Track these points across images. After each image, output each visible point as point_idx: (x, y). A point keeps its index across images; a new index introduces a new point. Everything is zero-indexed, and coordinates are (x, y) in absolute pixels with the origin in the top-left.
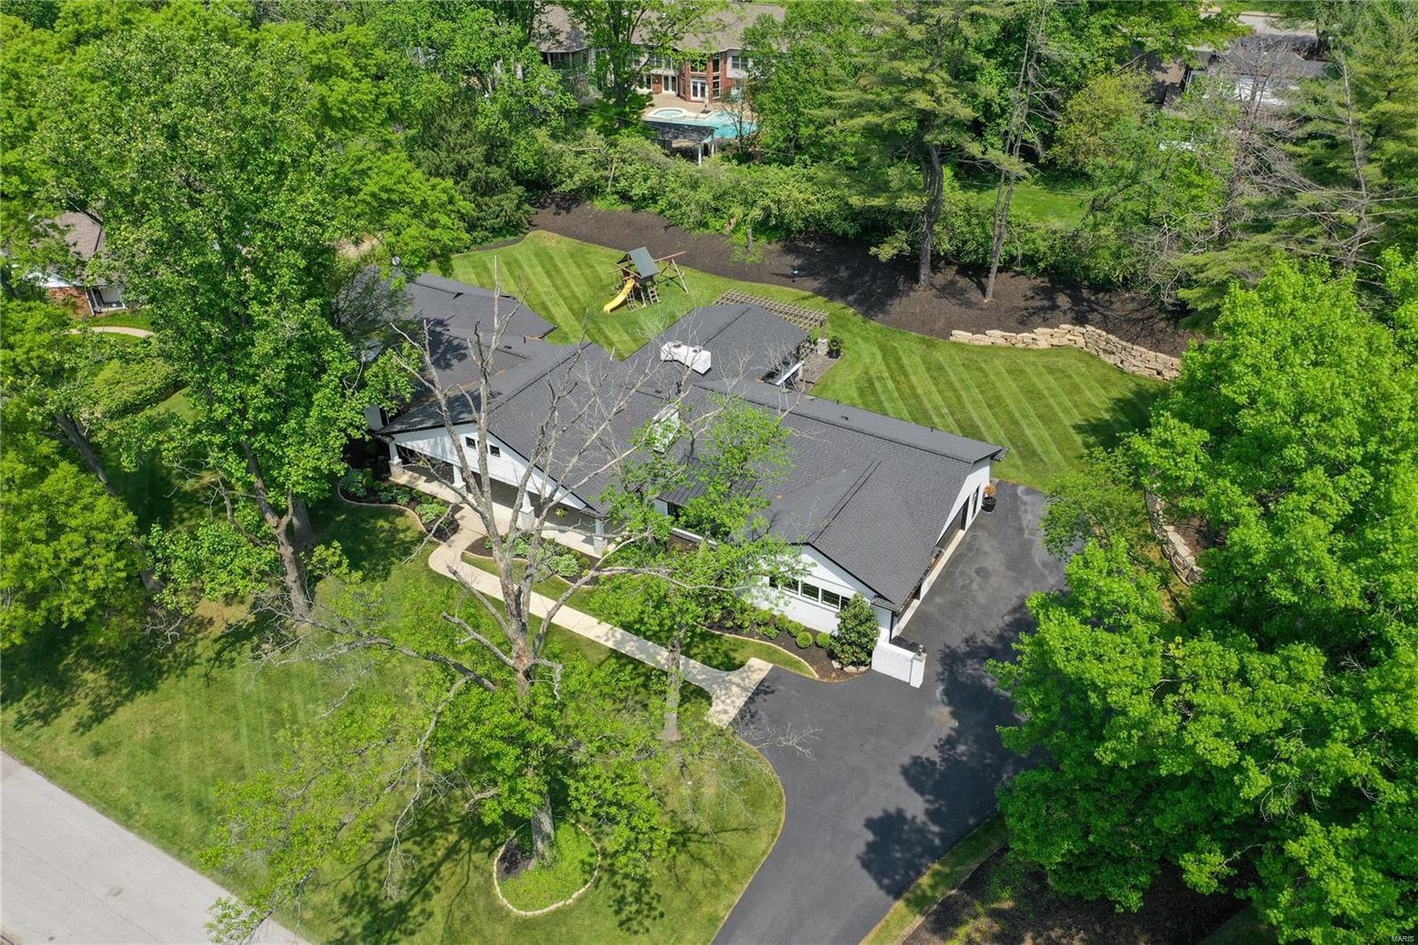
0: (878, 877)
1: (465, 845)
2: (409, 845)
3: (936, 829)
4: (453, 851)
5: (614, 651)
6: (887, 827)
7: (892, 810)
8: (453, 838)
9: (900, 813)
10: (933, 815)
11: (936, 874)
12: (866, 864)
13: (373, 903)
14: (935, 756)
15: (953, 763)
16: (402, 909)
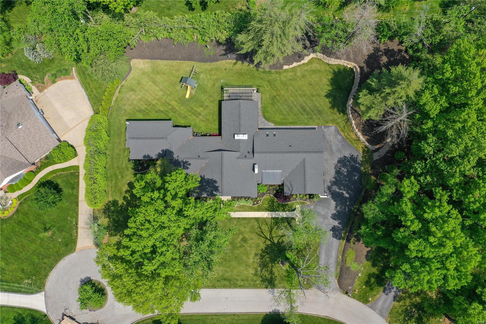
0: (336, 238)
1: (273, 264)
2: (264, 269)
3: (340, 226)
4: (272, 267)
5: (272, 218)
6: (334, 229)
7: (332, 226)
8: (271, 264)
9: (334, 226)
10: (339, 223)
11: (344, 233)
12: (334, 237)
13: (266, 279)
14: (335, 212)
15: (338, 212)
16: (271, 277)
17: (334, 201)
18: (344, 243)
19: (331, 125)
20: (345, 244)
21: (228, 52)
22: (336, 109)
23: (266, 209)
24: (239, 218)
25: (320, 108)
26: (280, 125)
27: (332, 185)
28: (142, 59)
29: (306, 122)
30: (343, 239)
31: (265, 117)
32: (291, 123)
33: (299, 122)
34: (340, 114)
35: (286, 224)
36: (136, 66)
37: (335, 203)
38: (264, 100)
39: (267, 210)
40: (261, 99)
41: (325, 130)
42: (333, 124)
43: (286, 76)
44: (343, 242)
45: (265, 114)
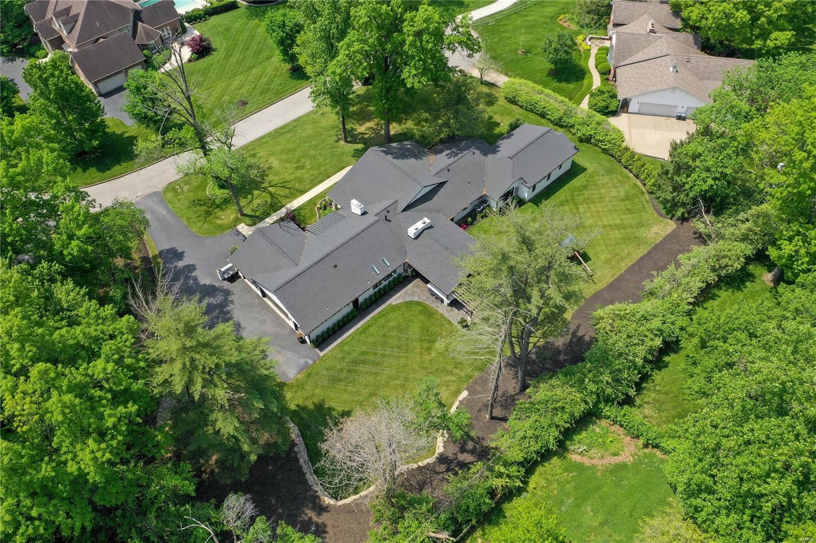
0: (168, 249)
3: (171, 266)
6: (179, 256)
7: (184, 257)
9: (182, 259)
10: (176, 266)
12: (172, 248)
14: (193, 274)
17: (205, 285)
18: (150, 253)
19: (299, 376)
20: (148, 253)
21: (575, 340)
22: (311, 407)
23: (302, 209)
24: (329, 177)
25: (341, 386)
26: (383, 310)
27: (226, 299)
28: (667, 237)
29: (345, 348)
30: (155, 257)
31: (418, 303)
32: (369, 326)
33: (356, 338)
34: (298, 406)
35: (258, 214)
36: (662, 224)
37: (202, 283)
38: (444, 322)
39: (299, 209)
40: (450, 321)
41: (303, 361)
42: (297, 380)
43: (447, 386)
44: (153, 252)
45: (421, 308)
